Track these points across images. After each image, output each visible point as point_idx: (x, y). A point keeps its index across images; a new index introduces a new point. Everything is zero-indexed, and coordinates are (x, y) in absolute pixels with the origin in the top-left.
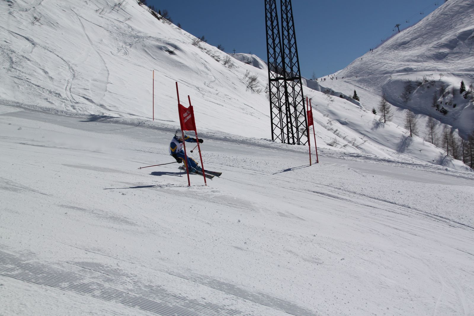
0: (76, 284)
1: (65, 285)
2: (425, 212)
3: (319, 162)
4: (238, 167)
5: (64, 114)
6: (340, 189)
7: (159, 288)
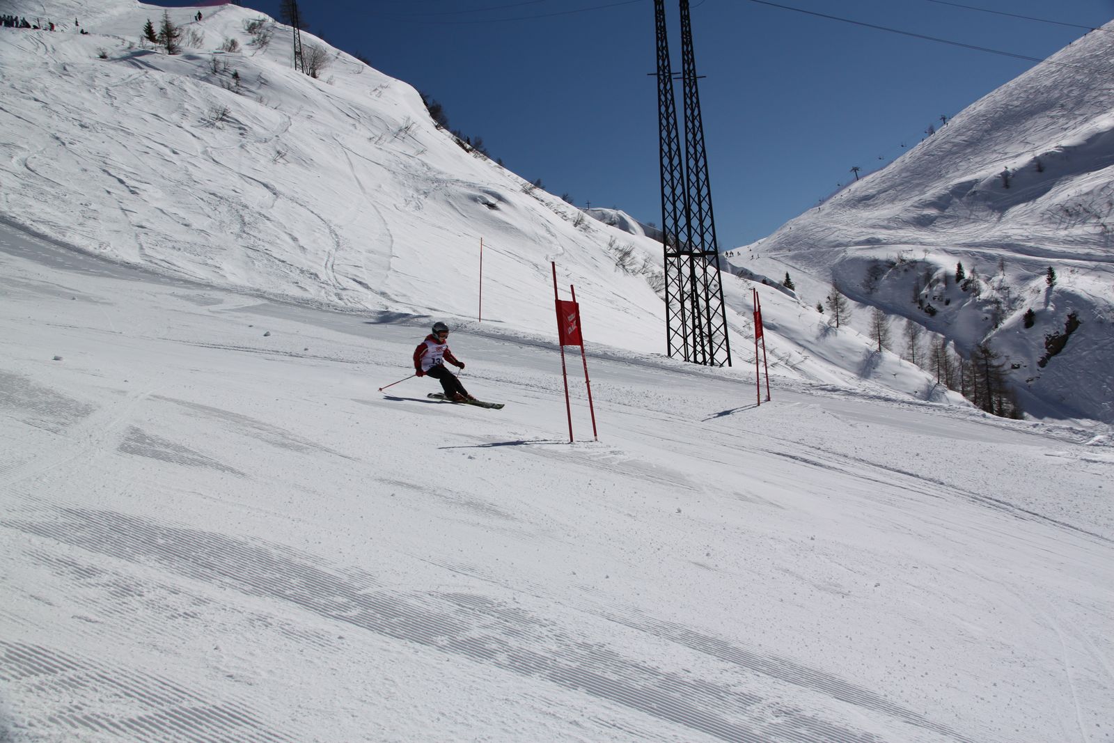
0: (461, 639)
1: (442, 641)
2: (970, 492)
3: (771, 399)
4: (639, 407)
5: (331, 309)
6: (819, 449)
7: (603, 649)
